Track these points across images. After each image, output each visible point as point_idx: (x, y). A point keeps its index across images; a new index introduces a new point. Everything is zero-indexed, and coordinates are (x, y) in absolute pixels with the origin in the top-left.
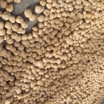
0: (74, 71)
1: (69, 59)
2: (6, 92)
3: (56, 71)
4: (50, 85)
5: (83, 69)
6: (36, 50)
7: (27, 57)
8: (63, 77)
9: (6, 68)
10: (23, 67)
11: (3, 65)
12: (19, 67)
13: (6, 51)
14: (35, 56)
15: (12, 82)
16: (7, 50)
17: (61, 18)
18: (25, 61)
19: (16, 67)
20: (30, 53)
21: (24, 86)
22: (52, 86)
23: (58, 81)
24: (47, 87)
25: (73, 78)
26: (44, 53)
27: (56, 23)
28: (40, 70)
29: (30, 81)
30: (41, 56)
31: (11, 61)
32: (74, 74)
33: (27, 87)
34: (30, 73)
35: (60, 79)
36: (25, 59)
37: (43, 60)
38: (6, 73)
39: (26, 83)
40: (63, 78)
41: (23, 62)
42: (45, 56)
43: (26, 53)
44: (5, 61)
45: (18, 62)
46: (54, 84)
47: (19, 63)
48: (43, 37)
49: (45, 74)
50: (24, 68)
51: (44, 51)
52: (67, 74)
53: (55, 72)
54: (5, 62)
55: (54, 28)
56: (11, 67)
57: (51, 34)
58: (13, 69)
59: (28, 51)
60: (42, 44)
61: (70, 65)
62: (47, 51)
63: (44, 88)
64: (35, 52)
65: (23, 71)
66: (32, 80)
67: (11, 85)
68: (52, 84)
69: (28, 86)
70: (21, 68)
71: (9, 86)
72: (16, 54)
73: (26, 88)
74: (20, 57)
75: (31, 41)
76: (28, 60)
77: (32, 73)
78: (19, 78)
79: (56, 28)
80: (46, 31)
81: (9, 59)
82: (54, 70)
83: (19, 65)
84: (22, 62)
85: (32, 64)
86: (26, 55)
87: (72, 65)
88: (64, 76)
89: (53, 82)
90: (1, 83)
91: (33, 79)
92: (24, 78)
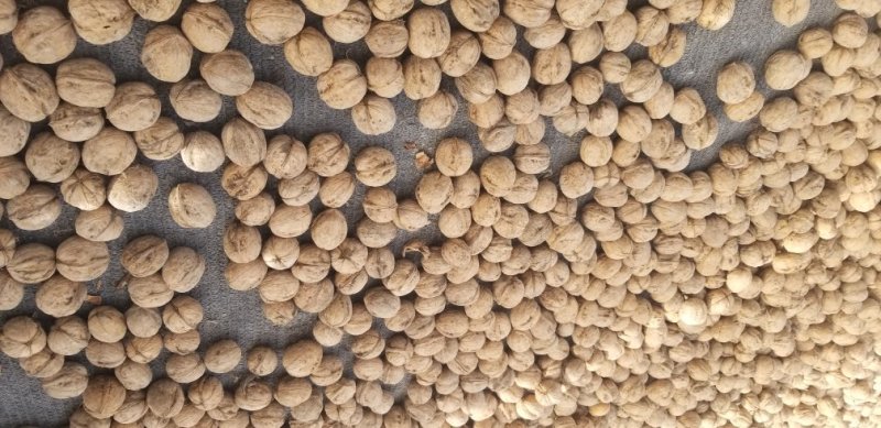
0: (815, 376)
1: (822, 320)
2: (521, 395)
3: (745, 358)
4: (694, 410)
5: (860, 377)
6: (702, 251)
7: (654, 273)
8: (759, 390)
9: (556, 304)
10: (619, 314)
11: (549, 288)
12: (605, 309)
13: (582, 232)
14: (684, 276)
15: (556, 362)
16: (588, 232)
17: (861, 126)
18: (636, 289)
19: (595, 307)
20: (669, 259)
21: (592, 391)
22: (702, 415)
23: (735, 402)
24: (678, 418)
25: (801, 403)
26: (726, 272)
27: (833, 148)
28: (681, 340)
29: (622, 377)
30: (707, 281)
31: (582, 279)
32: (812, 390)
33: (606, 397)
34: (635, 344)
35: (742, 396)
36: (642, 283)
37: (713, 301)
38: (550, 323)
39: (606, 380)
40: (759, 397)
41: (628, 292)
42: (724, 286)
43: (655, 255)
44: (564, 272)
45: (608, 286)
46: (710, 411)
47: (611, 291)
48: (750, 202)
49: (695, 361)
50: (622, 319)
51: (731, 261)
52: (778, 382)
53: (740, 366)
54: (562, 280)
55: (811, 169)
56: (574, 303)
57: (790, 192)
58: (579, 310)
59: (665, 249)
60: (734, 233)
61: (810, 347)
62: (742, 267)
63: (666, 416)
64: (691, 260)
65: (614, 329)
66: (632, 375)
67: (548, 374)
68: (704, 408)
69: (609, 395)
70: (612, 315)
71: (539, 378)
72: (613, 253)
73: (600, 404)
74: (623, 268)
75: (695, 207)
76: (651, 291)
77: (644, 347)
78: (587, 355)
79: (821, 169)
80: (775, 178)
81: (580, 270)
82: (738, 356)
83: (607, 303)
84: (624, 292)
85: (657, 306)
86: (654, 265)
87: (819, 348)
88: (765, 389)
89: (709, 403)
90: (517, 357)
91: (639, 370)
92: (606, 359)
